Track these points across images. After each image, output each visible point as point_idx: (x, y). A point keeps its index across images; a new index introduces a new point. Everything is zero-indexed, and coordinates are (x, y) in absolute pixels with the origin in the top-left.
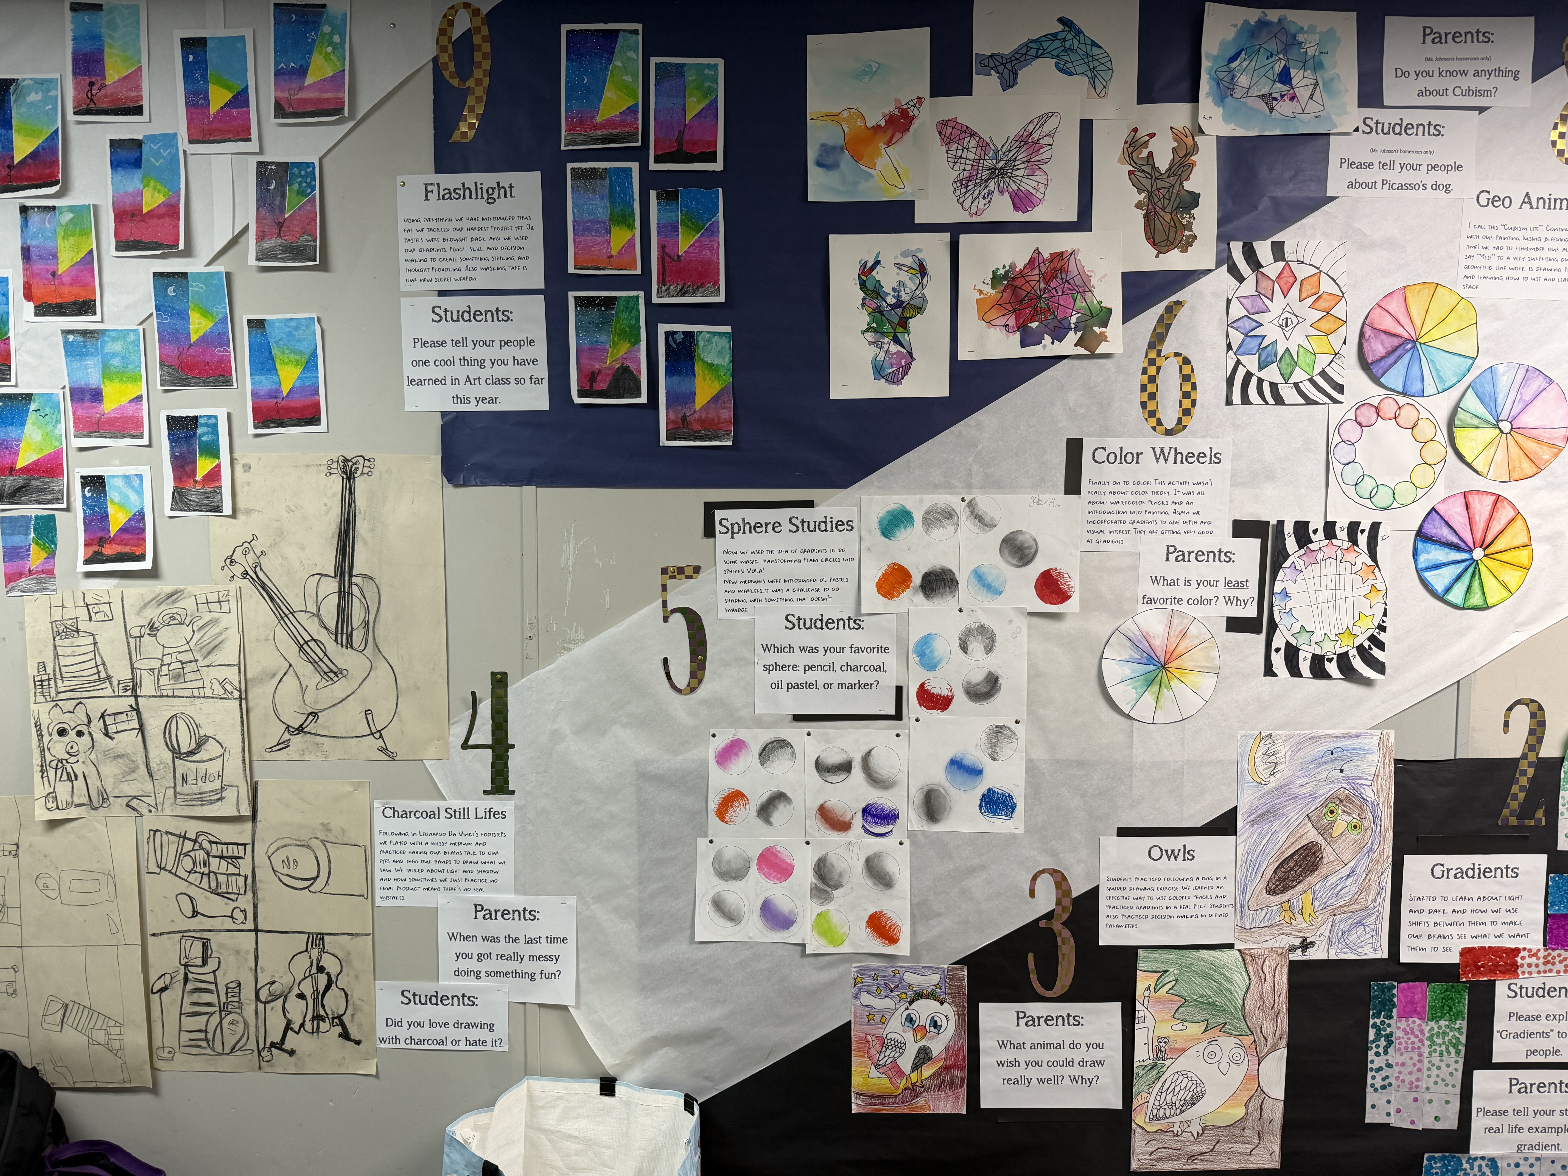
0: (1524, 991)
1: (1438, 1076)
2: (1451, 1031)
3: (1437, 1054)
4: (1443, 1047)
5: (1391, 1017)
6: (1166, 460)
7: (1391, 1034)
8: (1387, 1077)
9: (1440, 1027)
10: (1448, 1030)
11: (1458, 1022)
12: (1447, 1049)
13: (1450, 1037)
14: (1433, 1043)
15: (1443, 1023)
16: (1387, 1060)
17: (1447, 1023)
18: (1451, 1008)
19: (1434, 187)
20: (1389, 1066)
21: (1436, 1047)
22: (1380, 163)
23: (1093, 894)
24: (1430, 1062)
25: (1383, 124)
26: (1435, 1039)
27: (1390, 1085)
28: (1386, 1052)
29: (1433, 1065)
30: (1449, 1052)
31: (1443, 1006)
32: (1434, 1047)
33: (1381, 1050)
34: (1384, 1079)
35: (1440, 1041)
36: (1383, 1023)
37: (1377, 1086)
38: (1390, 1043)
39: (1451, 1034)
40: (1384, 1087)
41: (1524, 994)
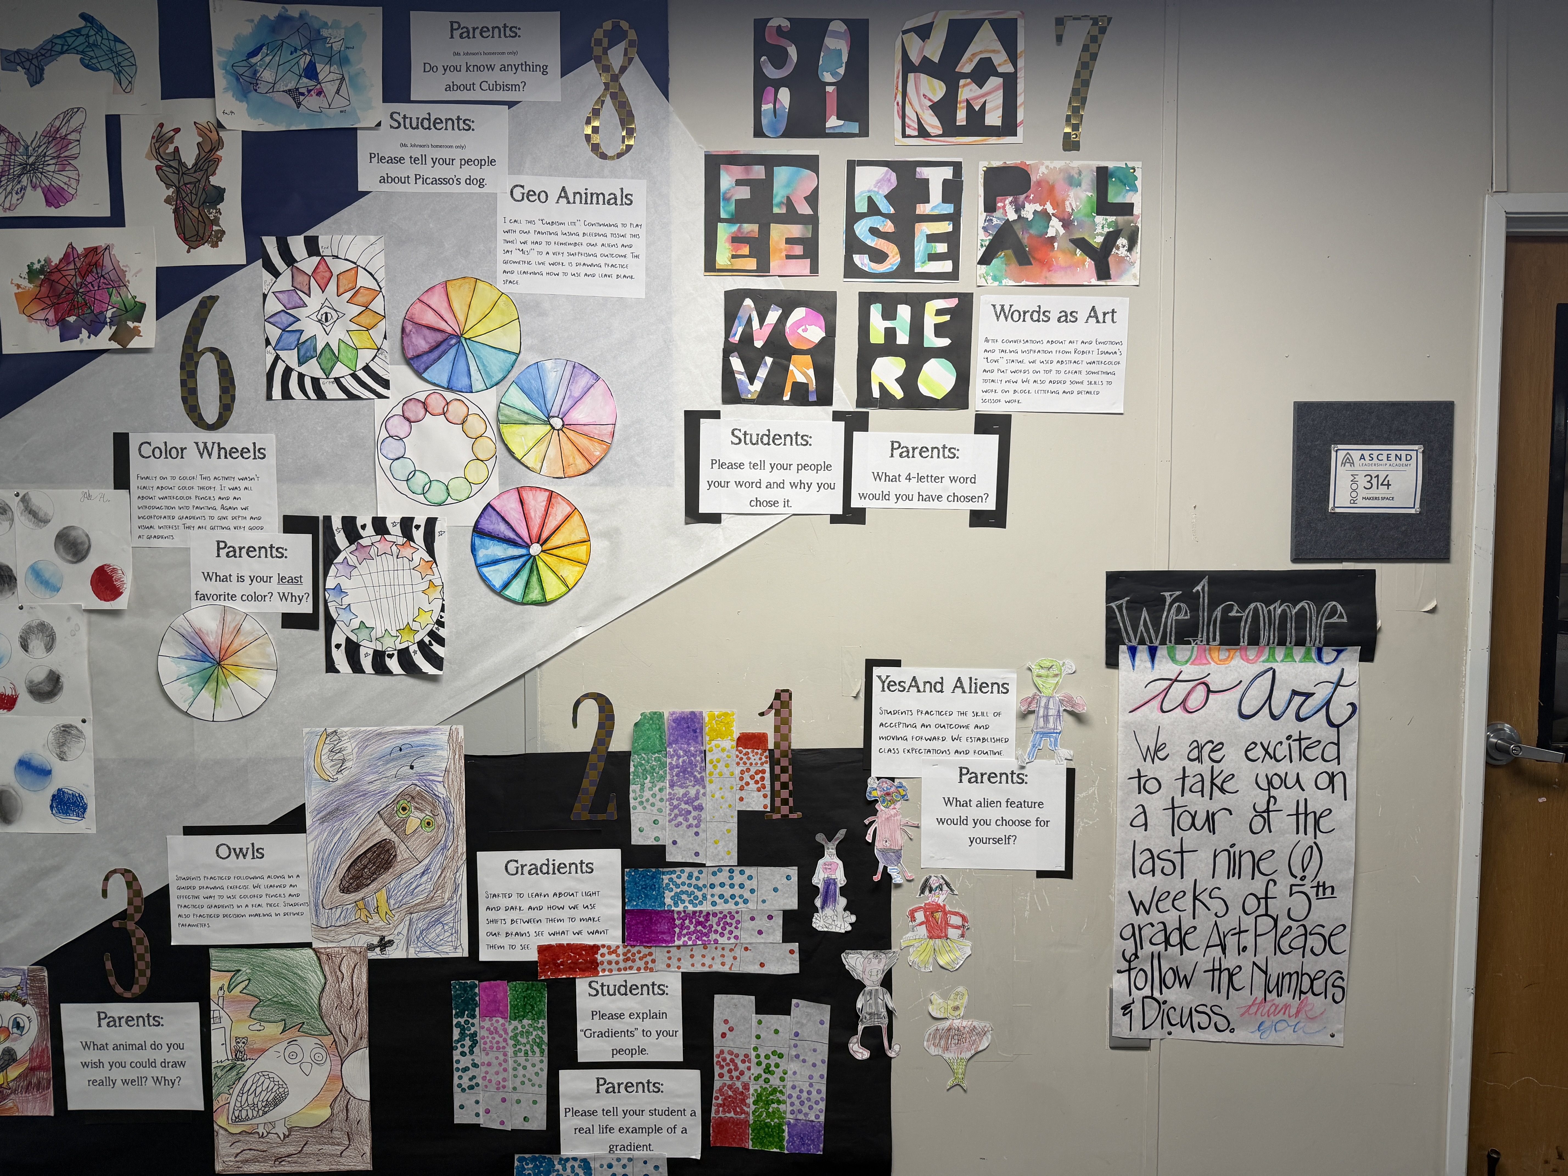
0: (605, 988)
1: (524, 1076)
2: (535, 1030)
3: (522, 1054)
4: (528, 1047)
5: (474, 1017)
6: (210, 455)
7: (475, 1034)
8: (474, 1077)
9: (523, 1027)
10: (531, 1030)
11: (541, 1021)
12: (532, 1048)
13: (533, 1037)
14: (517, 1043)
15: (526, 1022)
16: (473, 1060)
17: (530, 1022)
18: (533, 1007)
19: (468, 182)
20: (475, 1065)
21: (521, 1047)
22: (411, 157)
23: (163, 894)
24: (515, 1062)
25: (411, 119)
26: (519, 1038)
27: (477, 1085)
28: (472, 1052)
29: (519, 1065)
30: (533, 1052)
31: (525, 1005)
32: (518, 1047)
33: (466, 1050)
34: (471, 1079)
35: (524, 1040)
36: (467, 1022)
37: (465, 1086)
38: (475, 1043)
39: (535, 1033)
40: (471, 1087)
41: (605, 992)
